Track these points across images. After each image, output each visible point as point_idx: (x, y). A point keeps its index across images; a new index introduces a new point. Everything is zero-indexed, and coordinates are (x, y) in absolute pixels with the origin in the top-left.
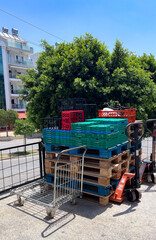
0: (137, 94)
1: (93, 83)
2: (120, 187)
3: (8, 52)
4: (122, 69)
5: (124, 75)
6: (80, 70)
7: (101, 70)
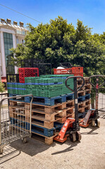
0: (95, 60)
1: (60, 52)
2: (64, 130)
3: (17, 37)
4: (83, 41)
5: (84, 45)
6: (51, 43)
7: (67, 42)
